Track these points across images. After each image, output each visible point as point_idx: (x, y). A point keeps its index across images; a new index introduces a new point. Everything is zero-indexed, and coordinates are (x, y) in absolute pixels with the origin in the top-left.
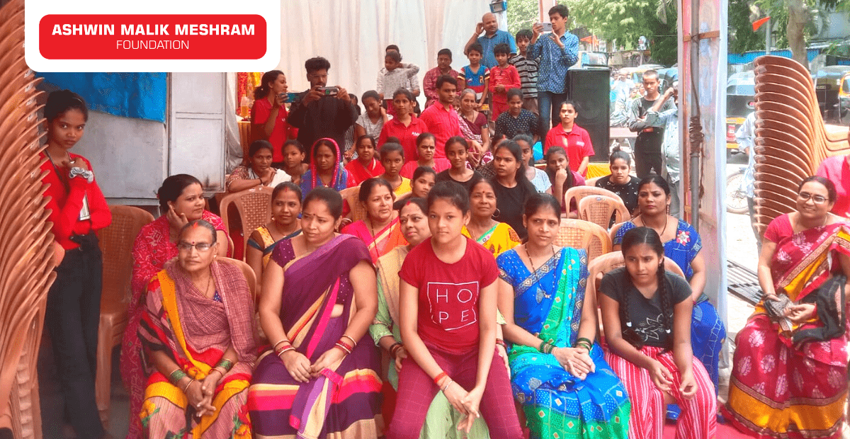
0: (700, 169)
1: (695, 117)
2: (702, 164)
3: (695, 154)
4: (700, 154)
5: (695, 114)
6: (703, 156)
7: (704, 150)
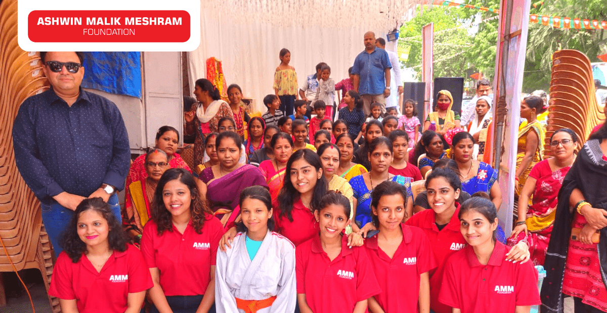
0: (503, 134)
1: (502, 97)
2: (505, 131)
3: (501, 124)
4: (504, 124)
5: (503, 95)
6: (506, 125)
7: (507, 121)
